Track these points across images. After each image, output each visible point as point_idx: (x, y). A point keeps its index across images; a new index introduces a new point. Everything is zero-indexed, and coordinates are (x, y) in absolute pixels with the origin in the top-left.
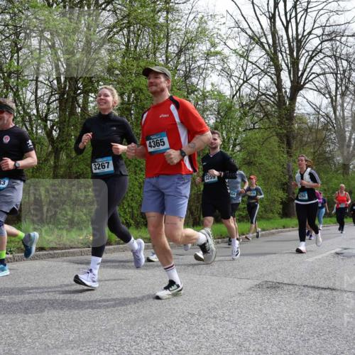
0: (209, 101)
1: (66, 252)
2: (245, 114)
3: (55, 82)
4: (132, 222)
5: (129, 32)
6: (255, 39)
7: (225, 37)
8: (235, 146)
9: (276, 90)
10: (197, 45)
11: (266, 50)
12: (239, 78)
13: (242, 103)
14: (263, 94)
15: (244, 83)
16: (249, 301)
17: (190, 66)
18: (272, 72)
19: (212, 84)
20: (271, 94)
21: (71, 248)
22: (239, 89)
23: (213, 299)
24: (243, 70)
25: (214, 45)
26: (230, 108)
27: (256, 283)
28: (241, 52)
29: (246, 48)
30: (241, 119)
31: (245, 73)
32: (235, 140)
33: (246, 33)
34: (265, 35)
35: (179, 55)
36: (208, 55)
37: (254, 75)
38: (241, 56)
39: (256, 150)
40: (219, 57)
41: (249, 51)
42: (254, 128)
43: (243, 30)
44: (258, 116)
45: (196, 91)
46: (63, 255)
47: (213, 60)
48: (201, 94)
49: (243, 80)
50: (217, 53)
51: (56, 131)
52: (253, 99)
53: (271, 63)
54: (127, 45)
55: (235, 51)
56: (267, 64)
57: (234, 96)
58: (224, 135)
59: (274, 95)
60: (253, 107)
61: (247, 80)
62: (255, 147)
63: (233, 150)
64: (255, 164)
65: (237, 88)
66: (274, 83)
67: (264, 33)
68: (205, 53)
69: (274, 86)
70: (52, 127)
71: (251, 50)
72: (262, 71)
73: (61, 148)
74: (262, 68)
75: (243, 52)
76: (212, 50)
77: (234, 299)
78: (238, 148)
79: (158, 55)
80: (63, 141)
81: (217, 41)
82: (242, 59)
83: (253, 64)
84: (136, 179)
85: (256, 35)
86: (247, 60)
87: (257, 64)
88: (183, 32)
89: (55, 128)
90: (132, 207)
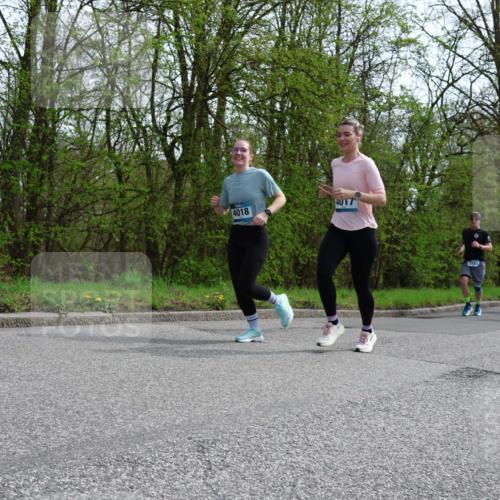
0: (397, 112)
1: (185, 315)
2: (450, 132)
3: (179, 80)
4: (281, 279)
5: (284, 10)
6: (467, 22)
7: (422, 18)
8: (432, 177)
9: (497, 98)
10: (381, 29)
11: (483, 38)
12: (442, 80)
13: (445, 115)
14: (477, 104)
15: (448, 86)
16: (439, 393)
17: (370, 61)
18: (491, 71)
19: (402, 88)
20: (489, 103)
21: (193, 308)
22: (442, 95)
23: (386, 386)
24: (448, 66)
25: (405, 30)
26: (427, 122)
27: (452, 369)
28: (445, 40)
29: (454, 35)
30: (443, 138)
31: (450, 72)
32: (434, 168)
33: (455, 13)
34: (482, 15)
35: (354, 44)
36: (397, 44)
37: (463, 75)
38: (446, 47)
39: (464, 185)
40: (413, 47)
41: (457, 39)
42: (462, 153)
43: (450, 9)
44: (468, 136)
45: (378, 96)
46: (181, 318)
47: (405, 52)
48: (385, 101)
49: (448, 82)
50: (410, 42)
51: (178, 149)
52: (461, 110)
53: (491, 57)
54: (281, 30)
55: (436, 39)
56: (485, 58)
57: (433, 105)
58: (418, 160)
59: (494, 105)
60: (462, 121)
61: (454, 81)
62: (461, 180)
63: (429, 183)
64: (461, 206)
65: (439, 93)
66: (494, 85)
67: (481, 11)
68: (392, 42)
69: (495, 91)
70: (173, 143)
71: (460, 38)
72: (477, 68)
73: (184, 172)
74: (477, 65)
75: (449, 41)
76: (404, 37)
77: (417, 387)
78: (436, 181)
79: (324, 43)
80: (186, 162)
81: (410, 23)
82: (448, 51)
83: (464, 58)
84: (288, 219)
85: (468, 16)
86: (455, 52)
87: (469, 59)
88: (360, 10)
89: (177, 144)
90: (281, 259)
